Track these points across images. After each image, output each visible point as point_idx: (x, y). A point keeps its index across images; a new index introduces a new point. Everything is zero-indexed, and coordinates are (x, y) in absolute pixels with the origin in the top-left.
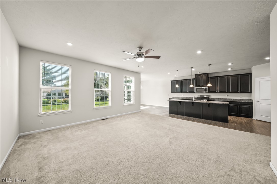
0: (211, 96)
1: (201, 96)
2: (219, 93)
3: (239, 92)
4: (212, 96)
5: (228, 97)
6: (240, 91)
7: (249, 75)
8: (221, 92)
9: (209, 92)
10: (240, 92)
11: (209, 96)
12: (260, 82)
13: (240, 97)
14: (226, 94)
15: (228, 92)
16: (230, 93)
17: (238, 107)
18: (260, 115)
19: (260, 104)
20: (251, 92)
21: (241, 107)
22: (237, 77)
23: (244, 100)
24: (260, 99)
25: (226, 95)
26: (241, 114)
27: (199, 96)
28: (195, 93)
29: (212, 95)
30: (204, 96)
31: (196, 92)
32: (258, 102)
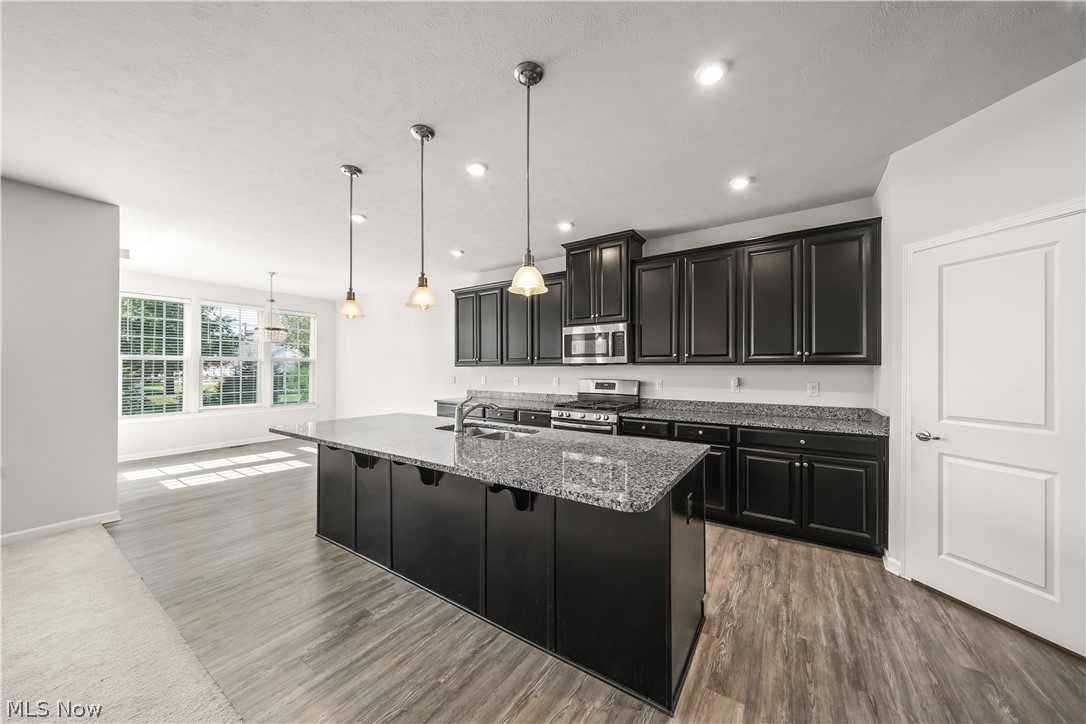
0: (651, 384)
1: (599, 386)
2: (688, 363)
3: (799, 362)
4: (657, 387)
5: (743, 390)
6: (810, 350)
7: (859, 238)
8: (701, 358)
9: (632, 360)
10: (808, 363)
11: (640, 384)
12: (940, 269)
13: (809, 393)
14: (731, 373)
15: (736, 362)
16: (748, 363)
17: (791, 465)
18: (940, 552)
19: (941, 455)
20: (874, 359)
21: (811, 466)
22: (789, 253)
23: (834, 413)
24: (940, 418)
25: (733, 382)
26: (812, 525)
27: (590, 388)
28: (561, 364)
29: (657, 382)
30: (612, 386)
31: (565, 360)
32: (925, 438)
